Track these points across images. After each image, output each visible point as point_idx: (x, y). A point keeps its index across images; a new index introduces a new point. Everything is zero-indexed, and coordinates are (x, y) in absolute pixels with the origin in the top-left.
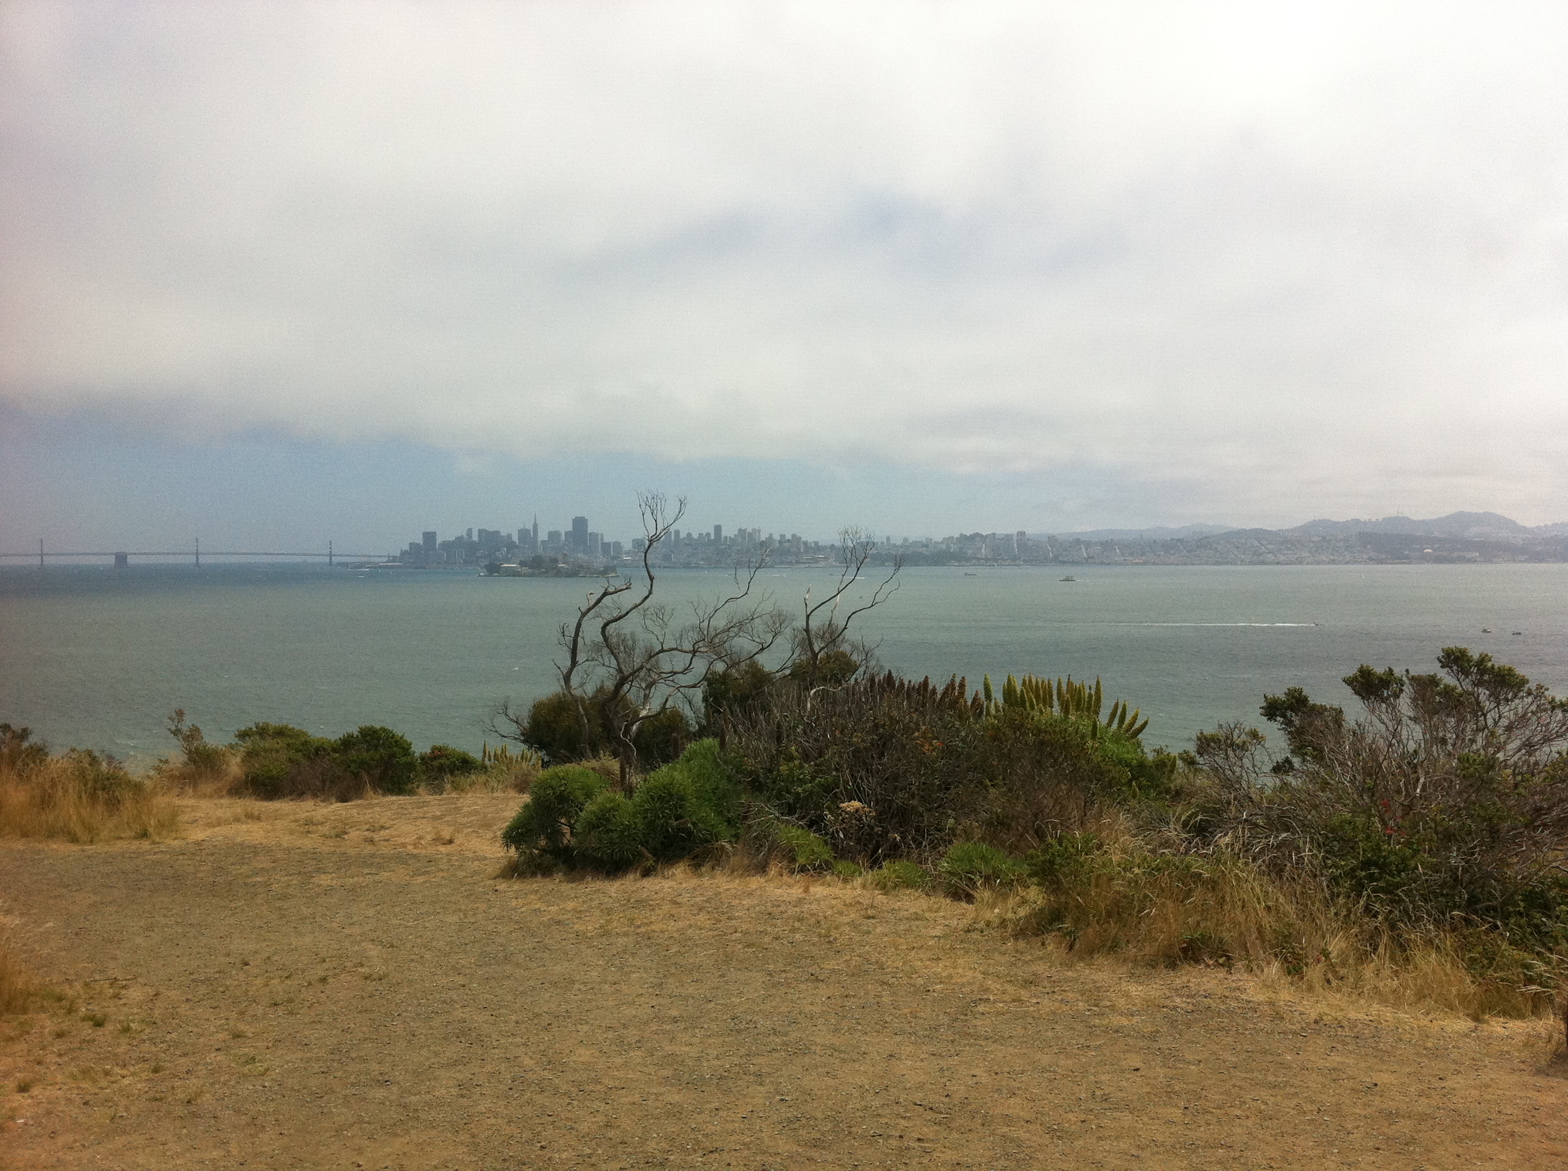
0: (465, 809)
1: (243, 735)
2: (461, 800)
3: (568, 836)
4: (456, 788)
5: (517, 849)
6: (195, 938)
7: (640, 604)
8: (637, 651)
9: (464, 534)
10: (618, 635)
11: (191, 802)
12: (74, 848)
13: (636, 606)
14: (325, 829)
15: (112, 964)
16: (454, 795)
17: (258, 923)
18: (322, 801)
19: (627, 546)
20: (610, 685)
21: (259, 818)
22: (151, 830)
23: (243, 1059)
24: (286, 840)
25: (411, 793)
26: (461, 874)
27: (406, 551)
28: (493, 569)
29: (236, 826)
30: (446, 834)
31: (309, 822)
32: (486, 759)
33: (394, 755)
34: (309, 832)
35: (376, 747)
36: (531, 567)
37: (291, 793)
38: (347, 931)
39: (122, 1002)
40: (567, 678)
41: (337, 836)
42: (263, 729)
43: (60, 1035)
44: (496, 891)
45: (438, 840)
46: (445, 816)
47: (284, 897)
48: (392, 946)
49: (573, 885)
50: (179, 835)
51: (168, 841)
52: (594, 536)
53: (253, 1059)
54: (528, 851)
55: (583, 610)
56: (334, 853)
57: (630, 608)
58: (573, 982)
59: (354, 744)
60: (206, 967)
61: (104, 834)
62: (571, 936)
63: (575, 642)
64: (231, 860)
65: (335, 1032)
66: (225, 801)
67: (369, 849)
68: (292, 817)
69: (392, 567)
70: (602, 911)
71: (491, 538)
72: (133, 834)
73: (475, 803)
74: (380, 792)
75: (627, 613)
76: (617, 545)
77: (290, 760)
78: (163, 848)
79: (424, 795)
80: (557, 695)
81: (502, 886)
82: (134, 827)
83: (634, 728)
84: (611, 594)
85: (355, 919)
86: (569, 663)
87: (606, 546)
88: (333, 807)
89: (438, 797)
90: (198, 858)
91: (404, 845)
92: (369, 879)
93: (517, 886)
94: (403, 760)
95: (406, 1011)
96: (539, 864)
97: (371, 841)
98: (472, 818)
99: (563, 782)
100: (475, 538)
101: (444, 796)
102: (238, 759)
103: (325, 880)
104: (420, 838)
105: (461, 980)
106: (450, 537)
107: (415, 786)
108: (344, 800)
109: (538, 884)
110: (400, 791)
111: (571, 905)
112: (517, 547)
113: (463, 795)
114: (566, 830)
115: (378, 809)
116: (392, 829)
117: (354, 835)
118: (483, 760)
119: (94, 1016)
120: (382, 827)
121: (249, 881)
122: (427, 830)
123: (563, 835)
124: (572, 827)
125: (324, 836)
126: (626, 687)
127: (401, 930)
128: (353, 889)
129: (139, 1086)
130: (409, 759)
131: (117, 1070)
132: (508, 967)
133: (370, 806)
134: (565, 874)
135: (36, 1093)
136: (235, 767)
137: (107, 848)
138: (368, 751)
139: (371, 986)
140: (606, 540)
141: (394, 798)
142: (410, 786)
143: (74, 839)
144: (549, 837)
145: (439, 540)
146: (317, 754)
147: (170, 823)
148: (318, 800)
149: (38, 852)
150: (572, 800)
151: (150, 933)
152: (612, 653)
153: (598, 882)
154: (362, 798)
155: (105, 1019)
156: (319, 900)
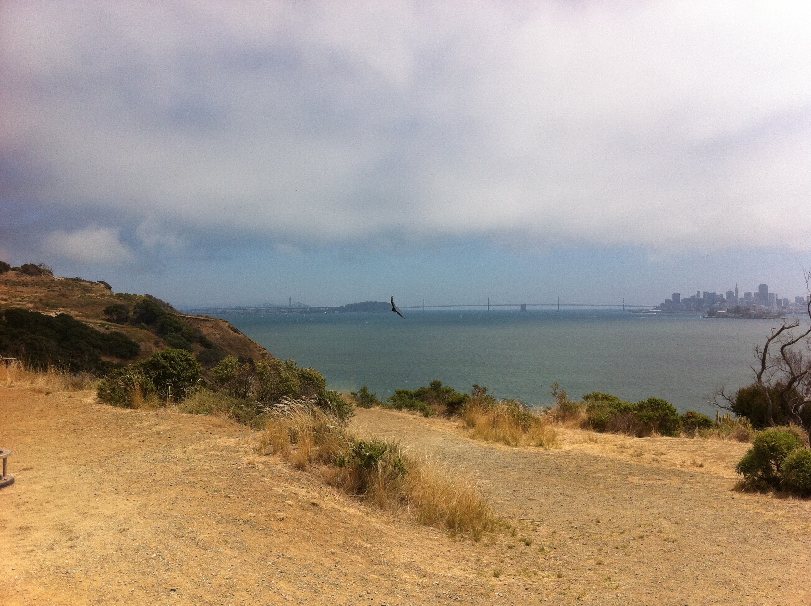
0: (709, 448)
1: (587, 398)
2: (706, 443)
3: (776, 471)
4: (701, 435)
5: (745, 475)
6: (571, 503)
7: (805, 335)
8: (803, 363)
9: (696, 295)
10: (791, 353)
11: (562, 430)
12: (508, 448)
13: (802, 336)
14: (631, 451)
15: (531, 512)
16: (701, 439)
17: (601, 499)
18: (628, 436)
19: (792, 301)
20: (785, 382)
21: (596, 442)
22: (544, 442)
23: (604, 578)
24: (612, 455)
25: (677, 436)
26: (711, 486)
27: (663, 304)
28: (712, 314)
29: (585, 444)
30: (699, 461)
31: (622, 446)
32: (718, 420)
33: (667, 415)
34: (622, 452)
35: (657, 409)
36: (734, 312)
37: (612, 430)
38: (650, 510)
39: (538, 533)
40: (759, 376)
41: (638, 456)
42: (596, 395)
43: (510, 547)
44: (733, 498)
45: (694, 464)
46: (697, 451)
47: (614, 486)
48: (677, 523)
49: (780, 500)
50: (557, 447)
51: (552, 449)
52: (772, 295)
53: (609, 578)
54: (751, 478)
55: (770, 337)
56: (637, 465)
57: (798, 338)
58: (790, 562)
59: (645, 407)
60: (578, 520)
61: (522, 442)
62: (784, 532)
63: (764, 356)
64: (584, 463)
65: (652, 570)
66: (579, 431)
67: (656, 465)
68: (613, 443)
69: (656, 312)
70: (801, 519)
71: (711, 297)
72: (535, 444)
73: (714, 445)
74: (659, 434)
75: (797, 340)
76: (786, 300)
77: (611, 412)
78: (550, 452)
79: (683, 438)
80: (753, 386)
81: (737, 495)
82: (536, 441)
83: (801, 407)
84: (786, 328)
85: (654, 504)
86: (760, 367)
87: (779, 302)
88: (634, 439)
89: (691, 439)
90: (568, 460)
91: (675, 465)
92: (659, 483)
93: (746, 497)
94: (672, 417)
95: (691, 563)
96: (758, 486)
97: (657, 461)
98: (714, 454)
99: (773, 439)
100: (702, 296)
101: (695, 439)
102: (585, 410)
103: (635, 480)
104: (684, 462)
105: (720, 549)
106: (688, 296)
107: (679, 432)
108: (640, 436)
109: (758, 497)
110: (671, 435)
111: (780, 513)
112: (725, 302)
113: (706, 440)
114: (774, 467)
115: (659, 443)
116: (668, 455)
117: (647, 456)
118: (717, 421)
119: (525, 540)
120: (662, 454)
121: (595, 475)
122: (687, 457)
123: (773, 470)
124: (778, 466)
125: (631, 455)
126: (796, 384)
127: (680, 514)
128: (651, 487)
129: (552, 584)
130: (675, 418)
131: (540, 572)
132: (747, 546)
133: (655, 441)
134: (775, 493)
135: (503, 579)
136: (583, 415)
137: (523, 450)
138: (652, 411)
139: (669, 545)
140: (779, 297)
141: (667, 438)
142: (675, 432)
143: (508, 444)
144: (763, 471)
145: (681, 298)
146: (625, 411)
147: (552, 439)
148: (626, 434)
149: (492, 448)
150: (779, 451)
151: (548, 497)
152: (788, 363)
153: (796, 501)
154: (650, 436)
155: (531, 542)
156: (632, 490)
